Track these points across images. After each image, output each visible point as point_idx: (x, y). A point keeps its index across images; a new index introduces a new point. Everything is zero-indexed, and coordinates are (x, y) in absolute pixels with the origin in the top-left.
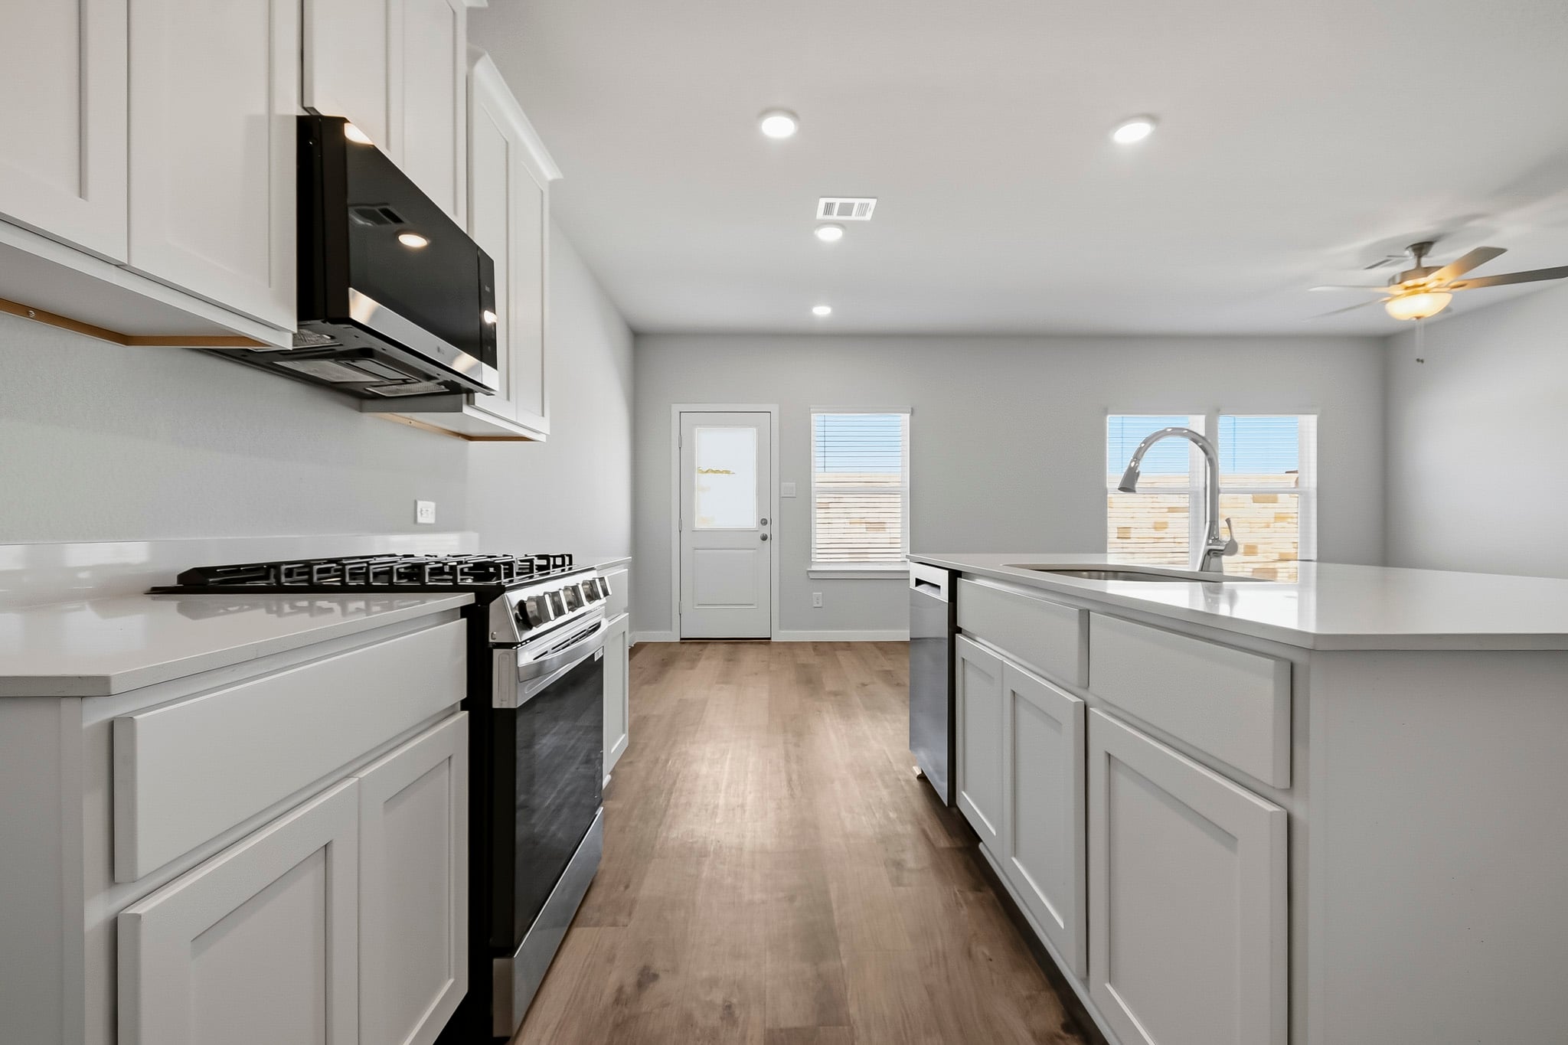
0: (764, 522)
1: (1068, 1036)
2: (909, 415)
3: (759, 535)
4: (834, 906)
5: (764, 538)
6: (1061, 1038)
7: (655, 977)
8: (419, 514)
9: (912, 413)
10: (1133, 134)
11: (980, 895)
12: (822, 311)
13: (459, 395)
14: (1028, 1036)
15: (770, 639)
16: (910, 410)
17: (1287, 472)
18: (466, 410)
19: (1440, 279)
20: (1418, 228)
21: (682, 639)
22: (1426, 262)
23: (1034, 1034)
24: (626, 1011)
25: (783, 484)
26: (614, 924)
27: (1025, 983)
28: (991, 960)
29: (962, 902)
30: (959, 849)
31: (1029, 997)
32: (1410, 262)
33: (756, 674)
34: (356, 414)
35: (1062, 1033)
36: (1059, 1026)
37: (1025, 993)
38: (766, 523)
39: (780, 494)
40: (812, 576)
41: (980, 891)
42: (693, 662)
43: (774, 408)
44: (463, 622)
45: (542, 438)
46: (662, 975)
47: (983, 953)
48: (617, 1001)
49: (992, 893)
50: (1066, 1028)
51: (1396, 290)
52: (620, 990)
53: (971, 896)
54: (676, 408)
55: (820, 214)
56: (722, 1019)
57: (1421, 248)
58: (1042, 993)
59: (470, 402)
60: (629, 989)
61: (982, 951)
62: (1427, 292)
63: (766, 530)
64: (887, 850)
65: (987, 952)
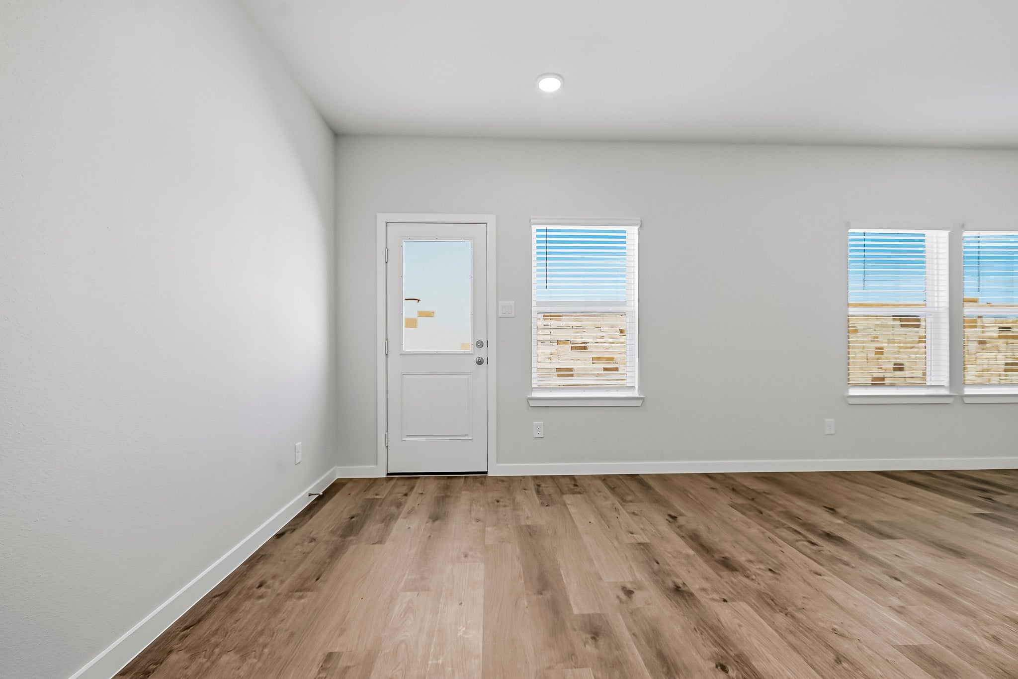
0: (480, 344)
2: (636, 228)
3: (474, 359)
5: (480, 362)
9: (641, 226)
15: (486, 473)
16: (639, 223)
21: (388, 474)
25: (500, 302)
38: (481, 346)
39: (497, 315)
40: (532, 403)
43: (491, 219)
54: (382, 218)
63: (481, 353)
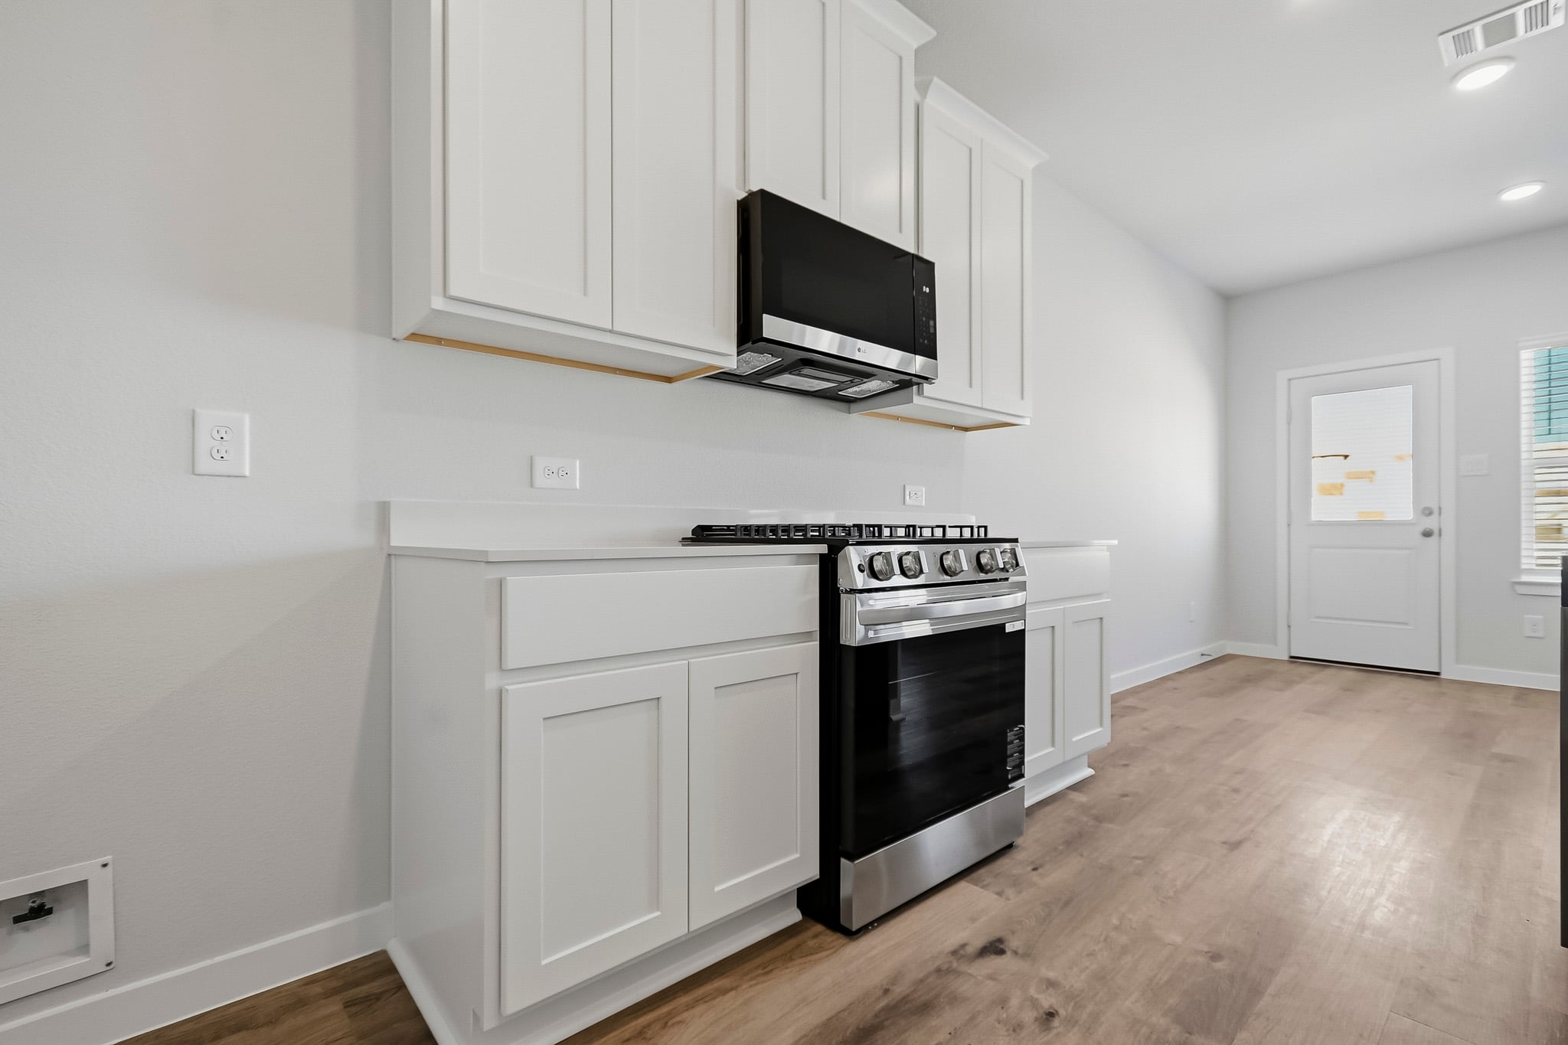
0: (1428, 512)
3: (1419, 529)
4: (1271, 990)
5: (1427, 534)
7: (1002, 952)
8: (907, 497)
12: (1521, 193)
13: (911, 388)
15: (1438, 674)
18: (916, 399)
21: (1292, 657)
24: (955, 964)
25: (1464, 457)
26: (1000, 894)
33: (1378, 711)
34: (845, 415)
38: (1430, 513)
39: (1458, 472)
40: (1521, 590)
42: (1289, 683)
43: (1446, 354)
44: (816, 567)
45: (1027, 422)
46: (1009, 953)
48: (954, 953)
52: (963, 946)
54: (1282, 375)
55: (1450, 58)
56: (1036, 1019)
59: (920, 393)
60: (970, 950)
63: (1431, 523)
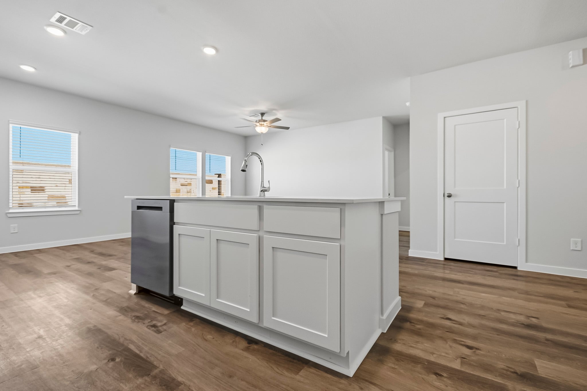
1: (251, 345)
2: (77, 134)
6: (250, 346)
9: (80, 134)
10: (209, 51)
11: (194, 322)
12: (28, 69)
14: (241, 351)
16: (79, 132)
17: (215, 174)
19: (267, 124)
20: (263, 108)
22: (264, 118)
23: (242, 350)
27: (229, 339)
28: (214, 338)
29: (190, 327)
30: (174, 312)
31: (233, 342)
32: (260, 118)
35: (249, 345)
36: (247, 344)
37: (231, 341)
40: (9, 215)
41: (193, 321)
47: (210, 338)
49: (198, 320)
50: (249, 343)
51: (258, 124)
53: (192, 324)
55: (53, 20)
57: (263, 114)
58: (236, 339)
61: (209, 337)
62: (264, 126)
64: (144, 323)
65: (211, 337)
